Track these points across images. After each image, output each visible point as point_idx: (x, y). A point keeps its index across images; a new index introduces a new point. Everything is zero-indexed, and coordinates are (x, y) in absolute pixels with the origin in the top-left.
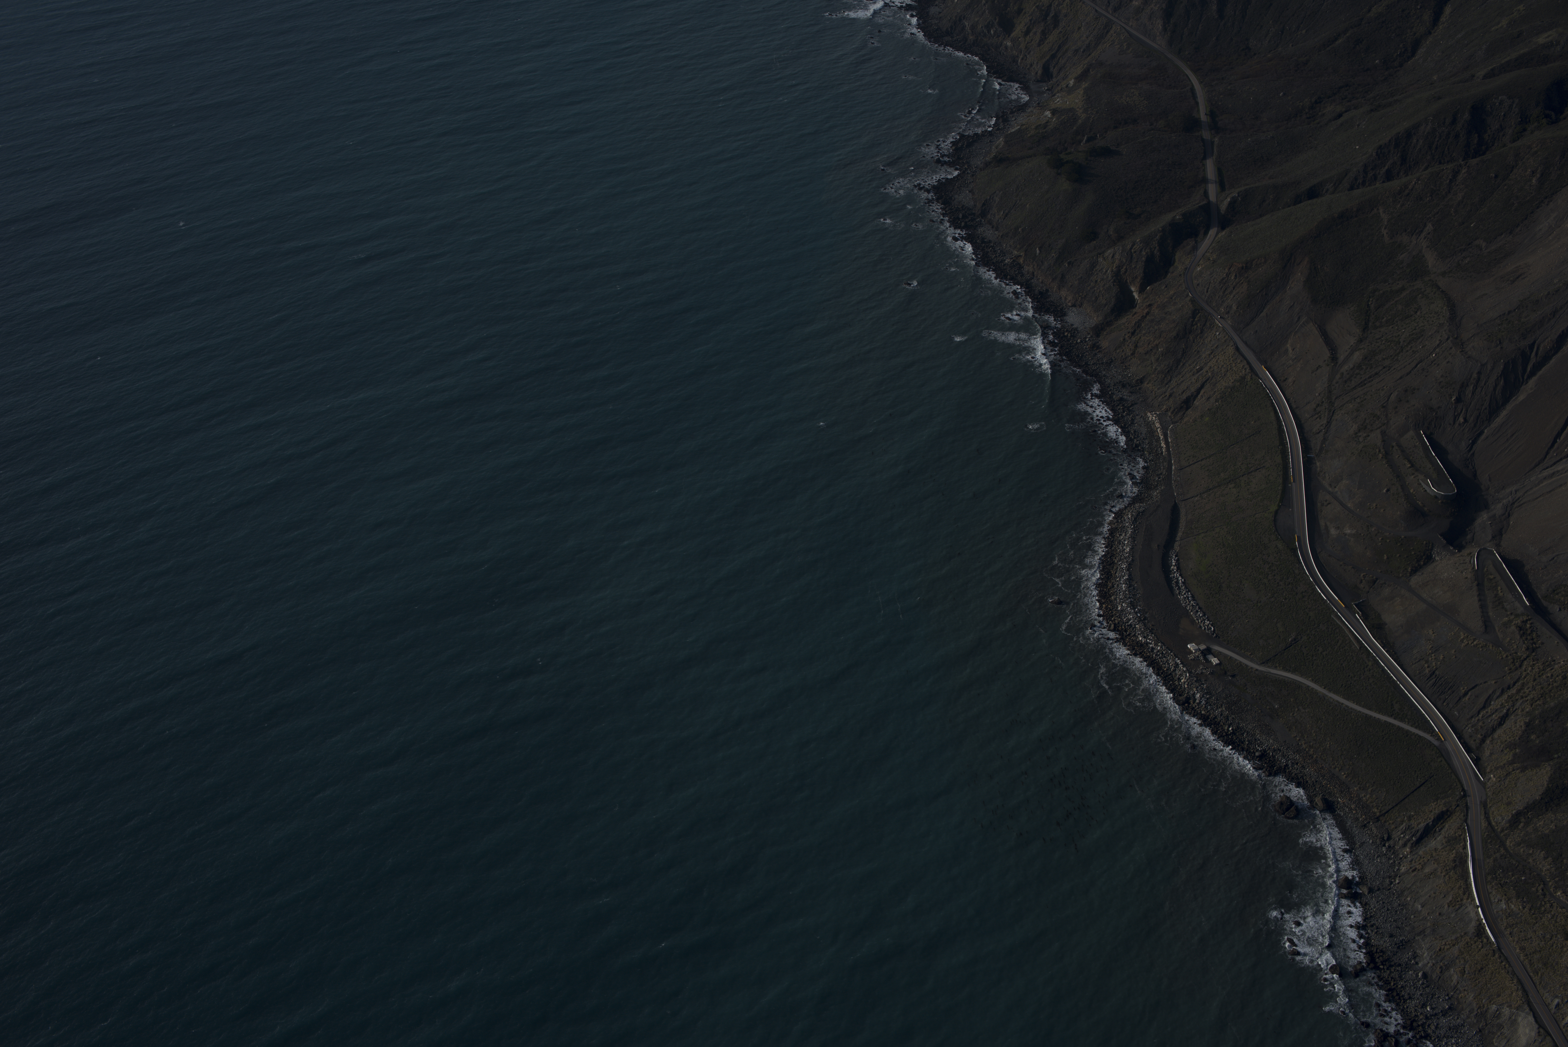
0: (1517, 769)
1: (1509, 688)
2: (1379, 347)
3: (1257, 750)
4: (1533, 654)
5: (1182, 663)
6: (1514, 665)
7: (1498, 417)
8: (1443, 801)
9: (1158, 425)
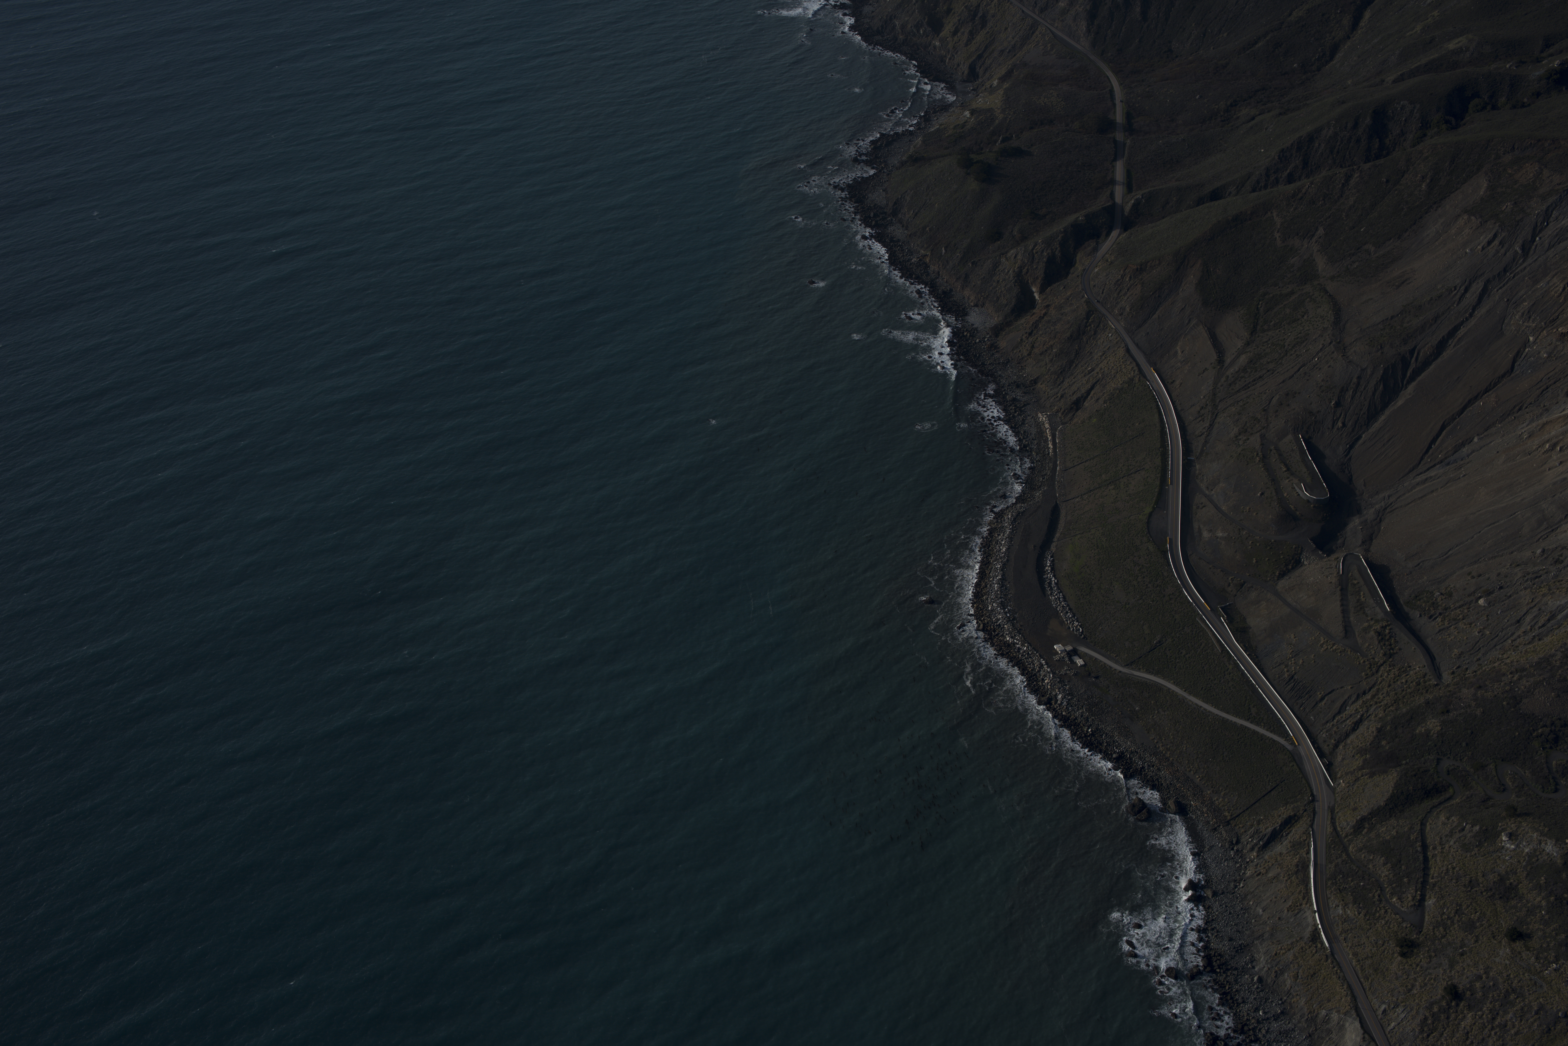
0: (1366, 775)
1: (1364, 693)
2: (1264, 350)
3: (1115, 752)
4: (1390, 660)
5: (1047, 664)
6: (1371, 670)
7: (1376, 422)
8: (1292, 806)
9: (1047, 426)
